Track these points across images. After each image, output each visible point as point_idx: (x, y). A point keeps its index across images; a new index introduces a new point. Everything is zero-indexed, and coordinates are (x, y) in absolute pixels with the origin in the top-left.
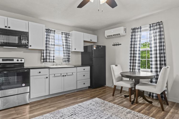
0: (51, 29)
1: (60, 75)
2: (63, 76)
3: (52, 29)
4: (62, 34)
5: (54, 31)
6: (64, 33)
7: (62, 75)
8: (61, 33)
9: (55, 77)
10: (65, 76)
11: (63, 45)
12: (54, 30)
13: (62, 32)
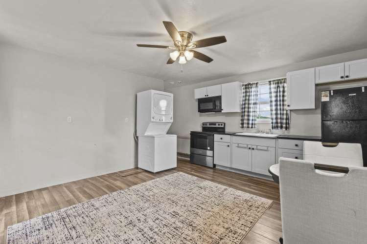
0: (251, 83)
1: (246, 146)
2: (250, 148)
3: (254, 82)
4: (270, 84)
5: (257, 84)
6: (273, 81)
7: (249, 146)
8: (268, 83)
9: (238, 147)
10: (253, 149)
11: (271, 102)
12: (256, 82)
13: (270, 82)
